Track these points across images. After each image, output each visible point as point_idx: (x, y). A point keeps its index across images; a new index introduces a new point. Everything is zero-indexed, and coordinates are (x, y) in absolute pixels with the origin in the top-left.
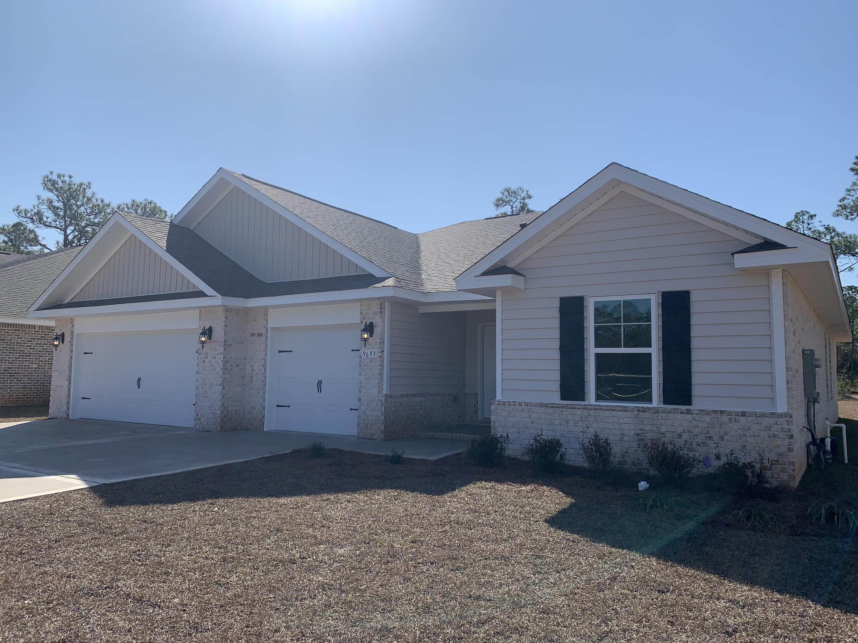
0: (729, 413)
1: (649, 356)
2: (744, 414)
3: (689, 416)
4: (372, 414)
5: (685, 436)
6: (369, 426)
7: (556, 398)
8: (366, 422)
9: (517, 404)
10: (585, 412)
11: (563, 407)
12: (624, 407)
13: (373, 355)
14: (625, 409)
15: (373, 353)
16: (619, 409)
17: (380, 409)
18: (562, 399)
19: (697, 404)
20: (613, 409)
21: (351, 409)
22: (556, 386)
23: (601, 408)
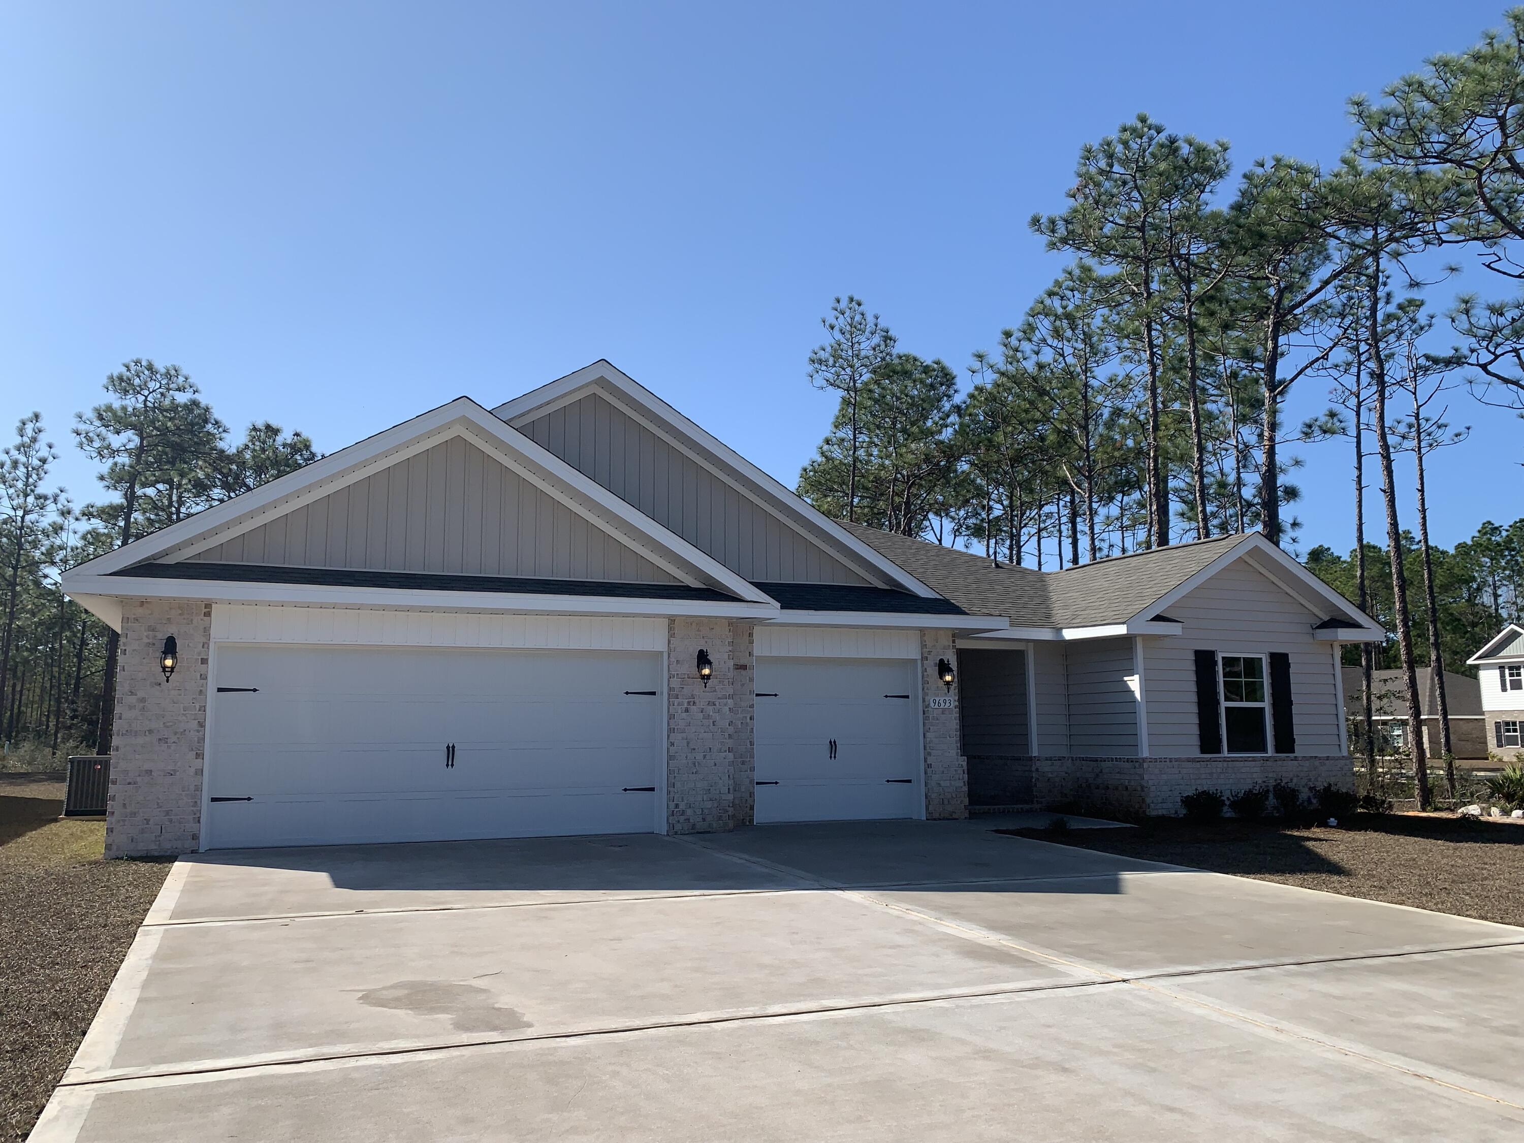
0: (1320, 758)
1: (1262, 710)
2: (1328, 758)
3: (1296, 762)
4: (950, 784)
5: (1295, 780)
6: (946, 802)
7: (1196, 753)
8: (942, 797)
9: (1168, 760)
10: (1225, 764)
11: (1207, 761)
12: (1253, 757)
13: (948, 704)
14: (1254, 760)
15: (948, 702)
16: (1250, 759)
17: (961, 777)
18: (1203, 752)
19: (1299, 751)
20: (1246, 760)
21: (888, 781)
22: (1195, 741)
23: (1234, 760)
